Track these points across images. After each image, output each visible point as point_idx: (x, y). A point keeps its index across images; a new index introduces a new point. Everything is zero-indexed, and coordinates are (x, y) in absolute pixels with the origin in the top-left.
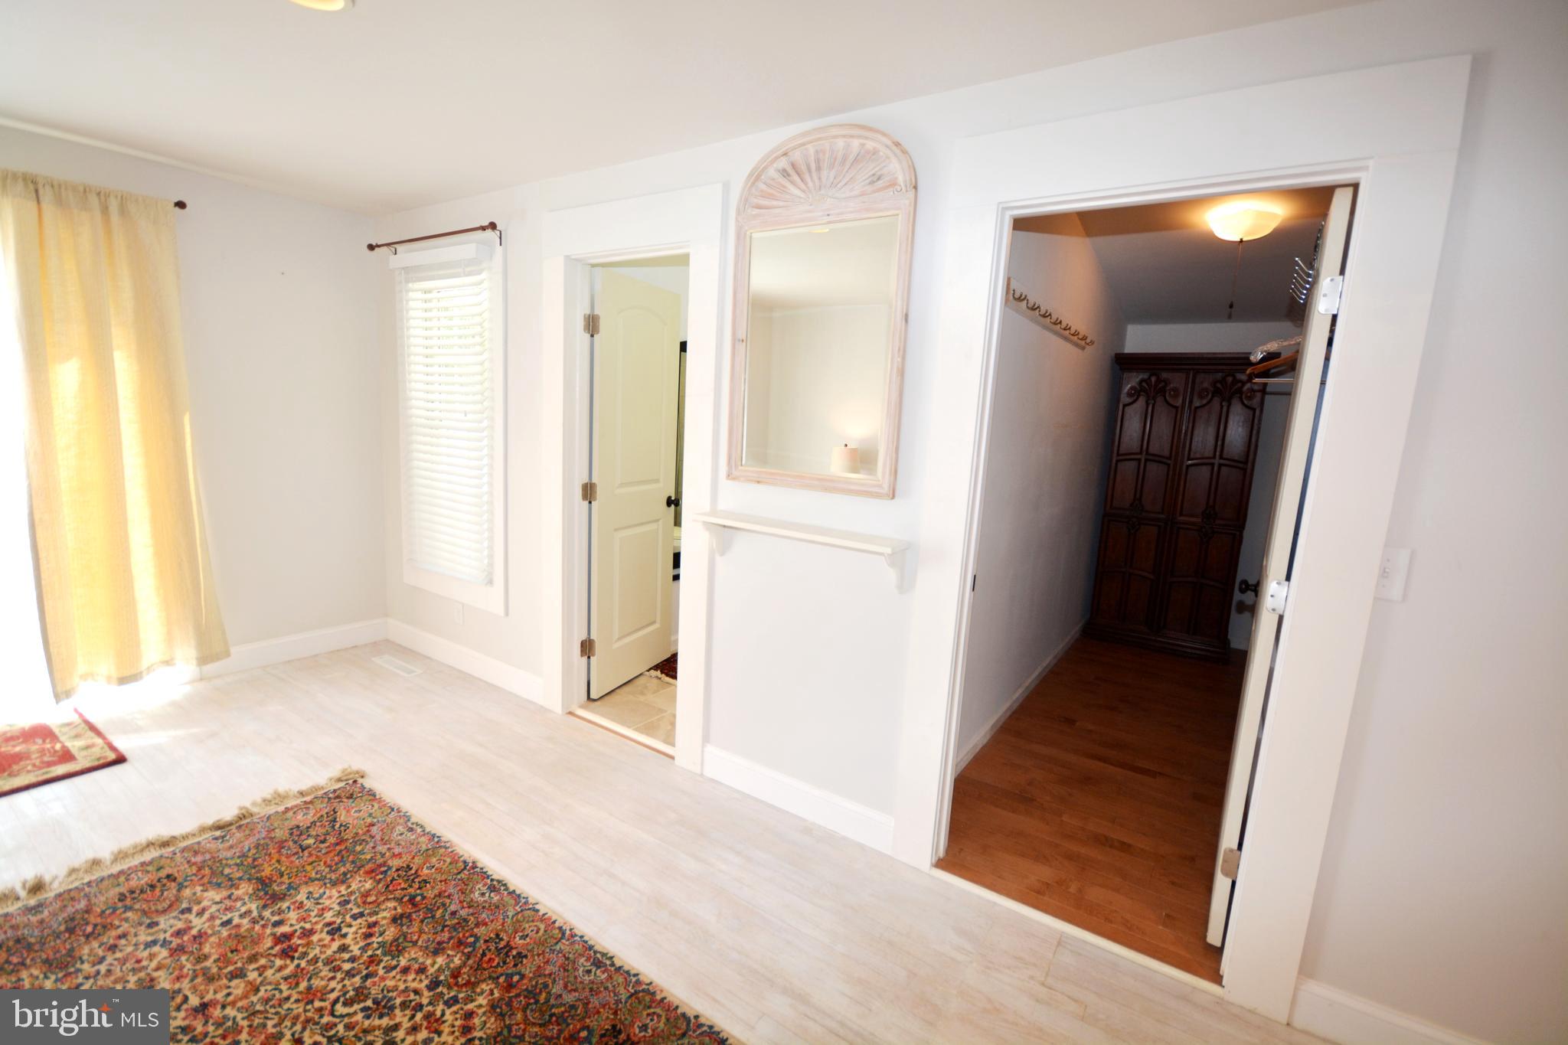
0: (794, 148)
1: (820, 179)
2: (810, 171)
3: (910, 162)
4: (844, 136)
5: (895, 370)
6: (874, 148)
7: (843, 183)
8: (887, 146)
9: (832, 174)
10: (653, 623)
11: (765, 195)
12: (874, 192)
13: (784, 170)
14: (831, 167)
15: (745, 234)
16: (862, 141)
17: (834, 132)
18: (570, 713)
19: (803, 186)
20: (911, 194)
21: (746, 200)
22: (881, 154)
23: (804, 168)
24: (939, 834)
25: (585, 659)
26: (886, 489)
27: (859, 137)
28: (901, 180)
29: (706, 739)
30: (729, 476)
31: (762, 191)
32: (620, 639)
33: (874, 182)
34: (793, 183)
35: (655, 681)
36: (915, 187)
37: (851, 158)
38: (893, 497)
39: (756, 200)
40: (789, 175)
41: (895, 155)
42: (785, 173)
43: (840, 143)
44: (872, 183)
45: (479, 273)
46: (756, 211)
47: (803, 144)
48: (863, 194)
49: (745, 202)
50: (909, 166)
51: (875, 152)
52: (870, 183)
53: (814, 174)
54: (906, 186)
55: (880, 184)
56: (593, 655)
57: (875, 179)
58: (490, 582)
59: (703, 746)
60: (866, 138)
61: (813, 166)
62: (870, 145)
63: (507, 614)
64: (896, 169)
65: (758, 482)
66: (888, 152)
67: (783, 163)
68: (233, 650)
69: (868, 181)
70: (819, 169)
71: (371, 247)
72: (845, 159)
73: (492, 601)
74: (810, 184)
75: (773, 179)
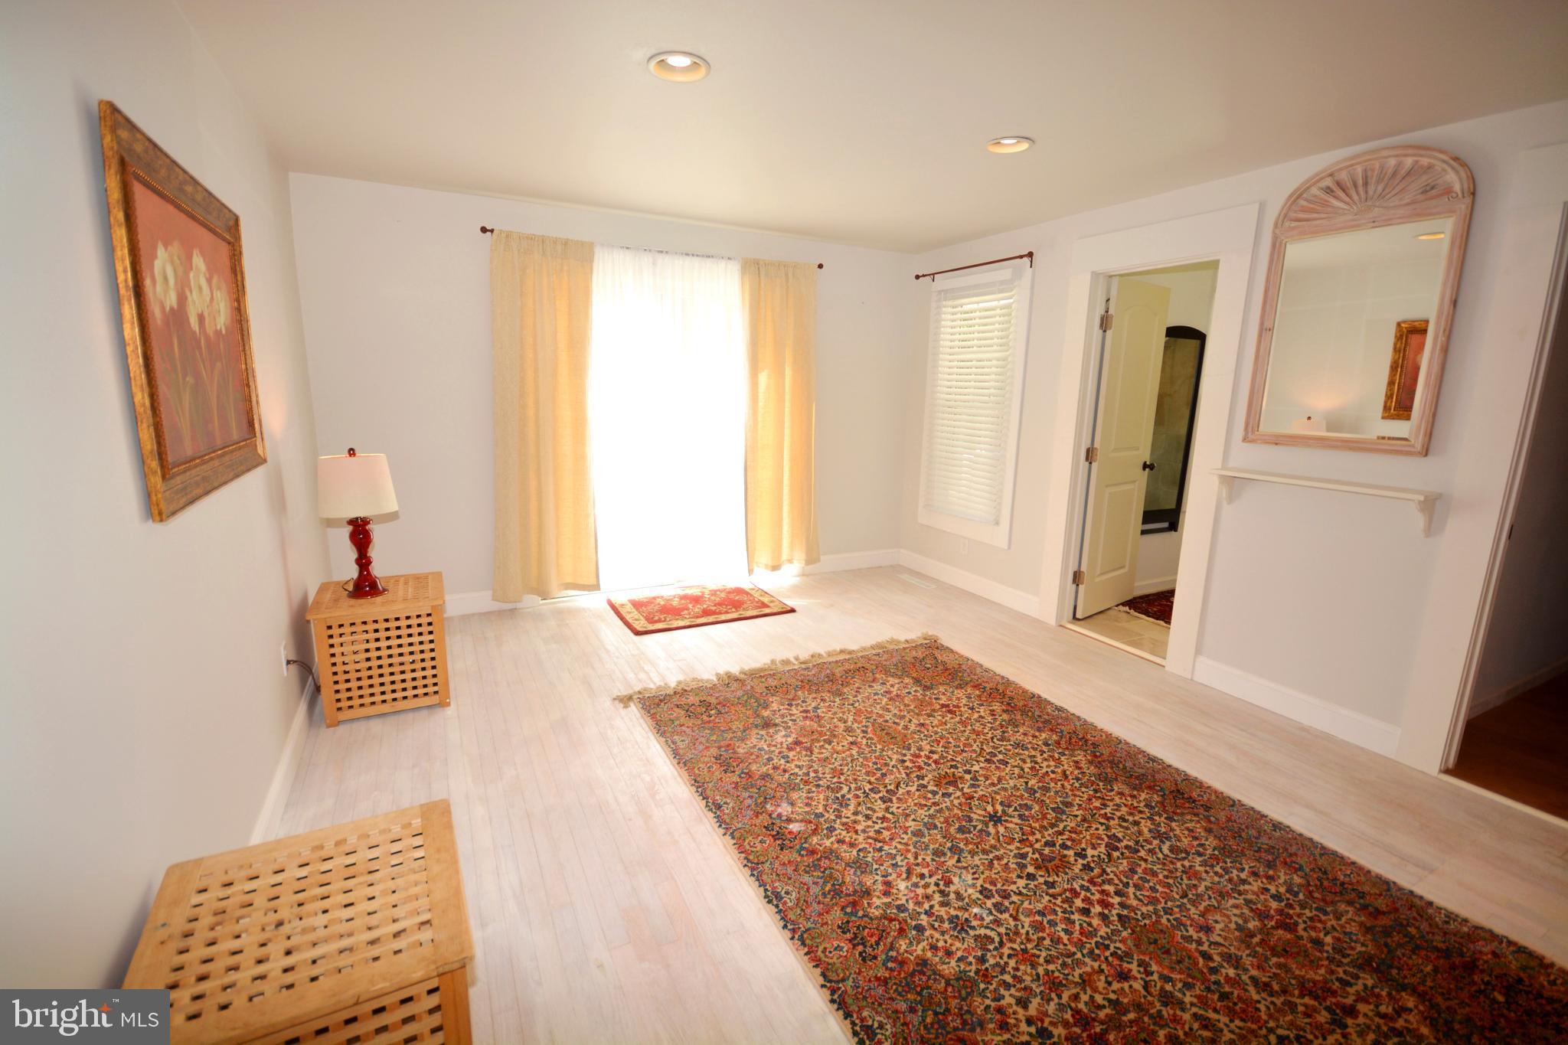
0: (1341, 169)
1: (1366, 192)
2: (1355, 186)
3: (1469, 174)
4: (1397, 156)
5: (1438, 348)
6: (1429, 163)
7: (1393, 193)
8: (1444, 161)
9: (1380, 188)
10: (1123, 567)
11: (1304, 210)
12: (1426, 200)
13: (1328, 188)
14: (1378, 182)
15: (1281, 243)
16: (1416, 159)
17: (1385, 153)
18: (1061, 626)
19: (1347, 199)
20: (1468, 200)
21: (1286, 215)
22: (1436, 167)
23: (1349, 184)
24: (1451, 745)
25: (1075, 586)
26: (1419, 447)
27: (1414, 155)
28: (1457, 188)
29: (1198, 651)
30: (1245, 439)
31: (1302, 206)
32: (1102, 574)
33: (1427, 192)
34: (1337, 198)
35: (1124, 615)
36: (1473, 194)
37: (1403, 172)
38: (1426, 455)
39: (1295, 215)
40: (1332, 191)
41: (1453, 168)
42: (1328, 190)
43: (1392, 162)
44: (1424, 192)
45: (1012, 290)
46: (1294, 224)
47: (1352, 165)
48: (1413, 202)
49: (1284, 217)
50: (1468, 177)
51: (1430, 167)
52: (1422, 193)
53: (1361, 190)
54: (1463, 193)
55: (1434, 192)
56: (1082, 584)
57: (1428, 188)
58: (997, 523)
59: (1195, 657)
60: (1421, 156)
61: (1360, 182)
62: (1425, 161)
63: (1009, 548)
64: (1453, 179)
65: (1276, 444)
66: (1445, 166)
67: (1328, 182)
68: (822, 558)
69: (1421, 191)
70: (1366, 184)
71: (917, 277)
72: (1395, 174)
73: (999, 537)
74: (1356, 197)
75: (1315, 196)
